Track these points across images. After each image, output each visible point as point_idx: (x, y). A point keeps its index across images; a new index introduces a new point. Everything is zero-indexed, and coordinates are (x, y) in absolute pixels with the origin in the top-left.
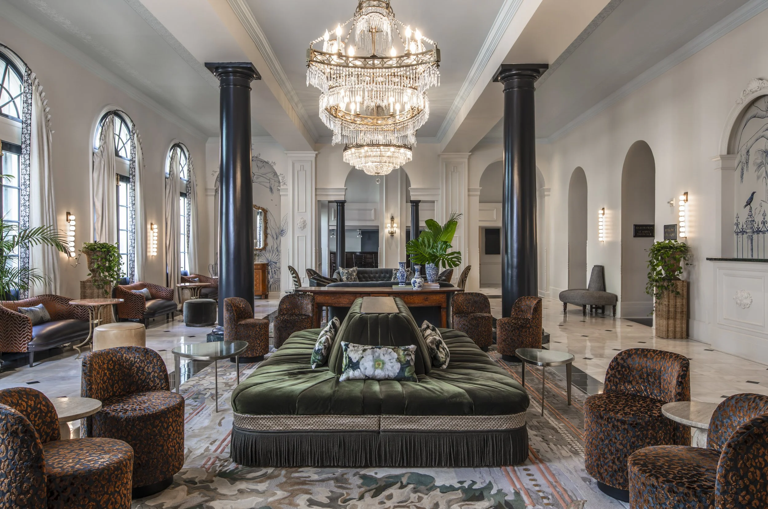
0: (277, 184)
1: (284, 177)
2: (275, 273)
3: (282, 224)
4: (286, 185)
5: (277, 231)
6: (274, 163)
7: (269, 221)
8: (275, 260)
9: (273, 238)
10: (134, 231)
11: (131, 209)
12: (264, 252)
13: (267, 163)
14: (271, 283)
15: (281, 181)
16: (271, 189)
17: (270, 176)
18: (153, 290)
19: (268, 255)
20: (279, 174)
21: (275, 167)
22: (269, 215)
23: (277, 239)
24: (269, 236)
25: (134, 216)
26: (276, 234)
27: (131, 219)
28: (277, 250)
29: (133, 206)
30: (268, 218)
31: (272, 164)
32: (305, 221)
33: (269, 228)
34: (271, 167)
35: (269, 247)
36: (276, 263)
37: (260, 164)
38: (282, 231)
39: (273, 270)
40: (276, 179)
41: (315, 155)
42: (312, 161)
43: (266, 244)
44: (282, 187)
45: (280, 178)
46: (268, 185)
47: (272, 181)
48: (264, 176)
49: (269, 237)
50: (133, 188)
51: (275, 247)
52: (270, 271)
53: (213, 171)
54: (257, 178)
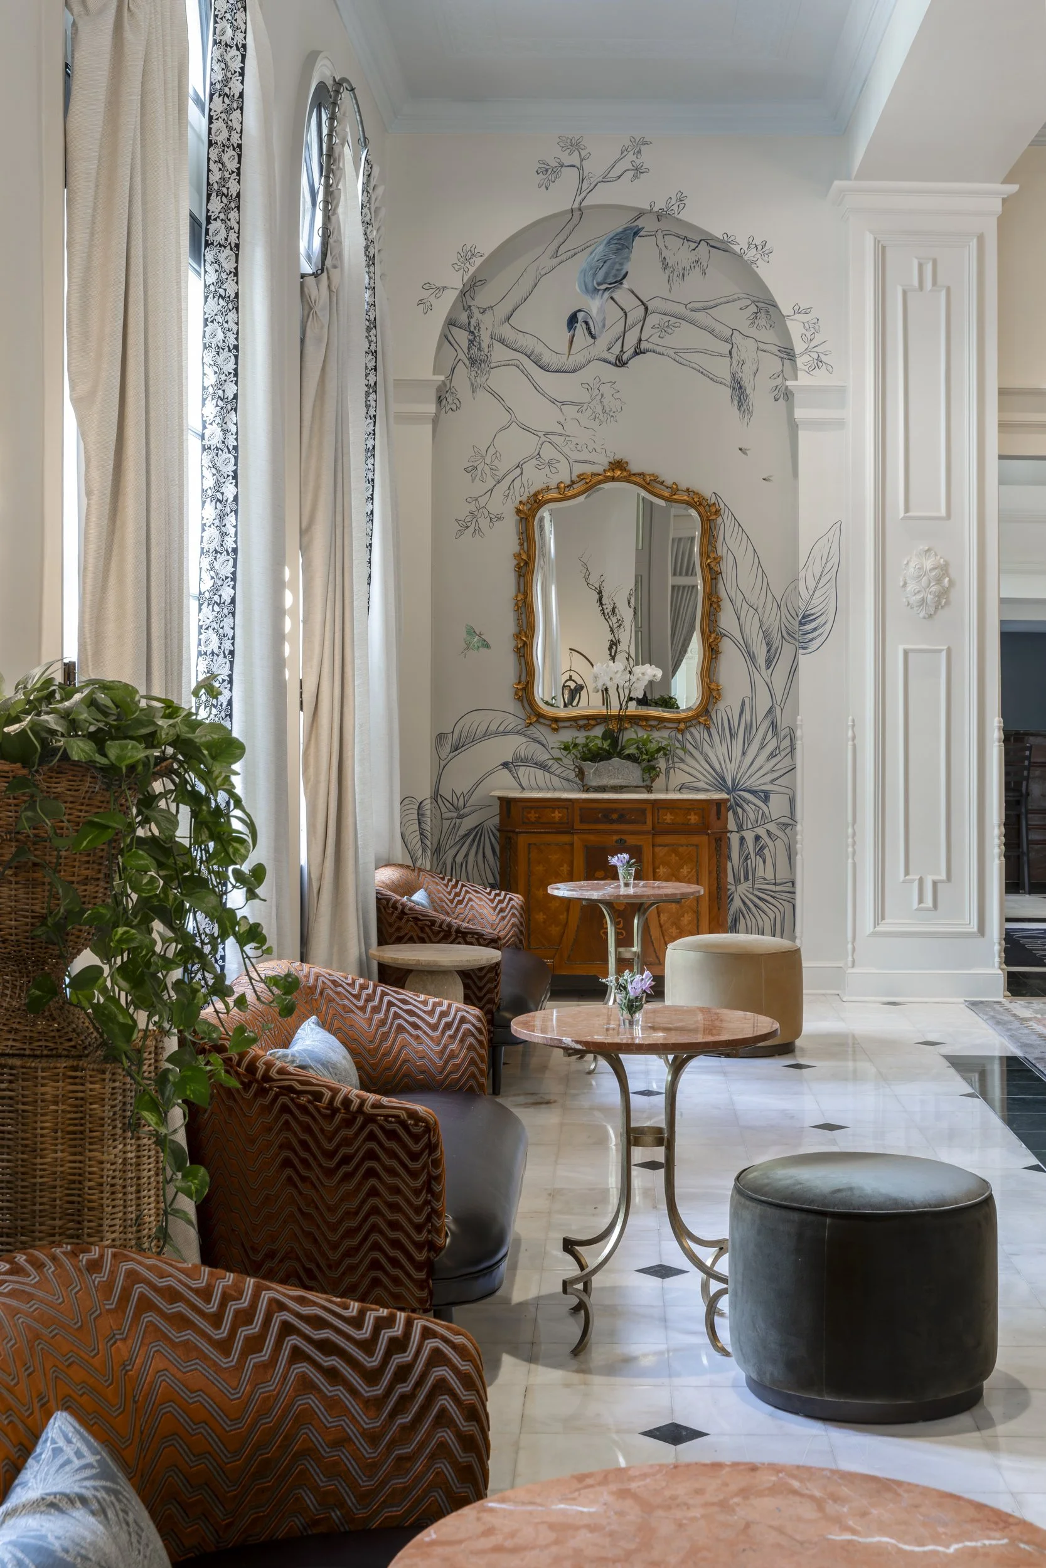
0: (771, 364)
1: (814, 327)
2: (760, 852)
3: (807, 578)
4: (830, 368)
5: (772, 620)
6: (763, 248)
7: (726, 567)
8: (756, 781)
9: (752, 657)
10: (227, 593)
11: (214, 434)
12: (697, 733)
13: (720, 246)
14: (737, 903)
15: (799, 347)
16: (739, 390)
17: (736, 316)
18: (359, 1018)
19: (722, 750)
20: (786, 309)
21: (764, 271)
22: (726, 529)
23: (769, 662)
24: (726, 646)
25: (229, 491)
26: (766, 635)
27: (210, 511)
28: (774, 726)
29: (223, 413)
30: (721, 550)
31: (751, 254)
32: (944, 569)
33: (726, 605)
34: (745, 269)
35: (728, 706)
36: (766, 797)
37: (682, 255)
38: (805, 619)
39: (749, 836)
40: (768, 336)
41: (997, 206)
42: (981, 239)
43: (711, 692)
44: (804, 379)
45: (795, 328)
46: (722, 368)
47: (746, 349)
48: (700, 317)
49: (730, 652)
50: (230, 288)
51: (763, 703)
52: (734, 839)
53: (427, 286)
54: (664, 330)
